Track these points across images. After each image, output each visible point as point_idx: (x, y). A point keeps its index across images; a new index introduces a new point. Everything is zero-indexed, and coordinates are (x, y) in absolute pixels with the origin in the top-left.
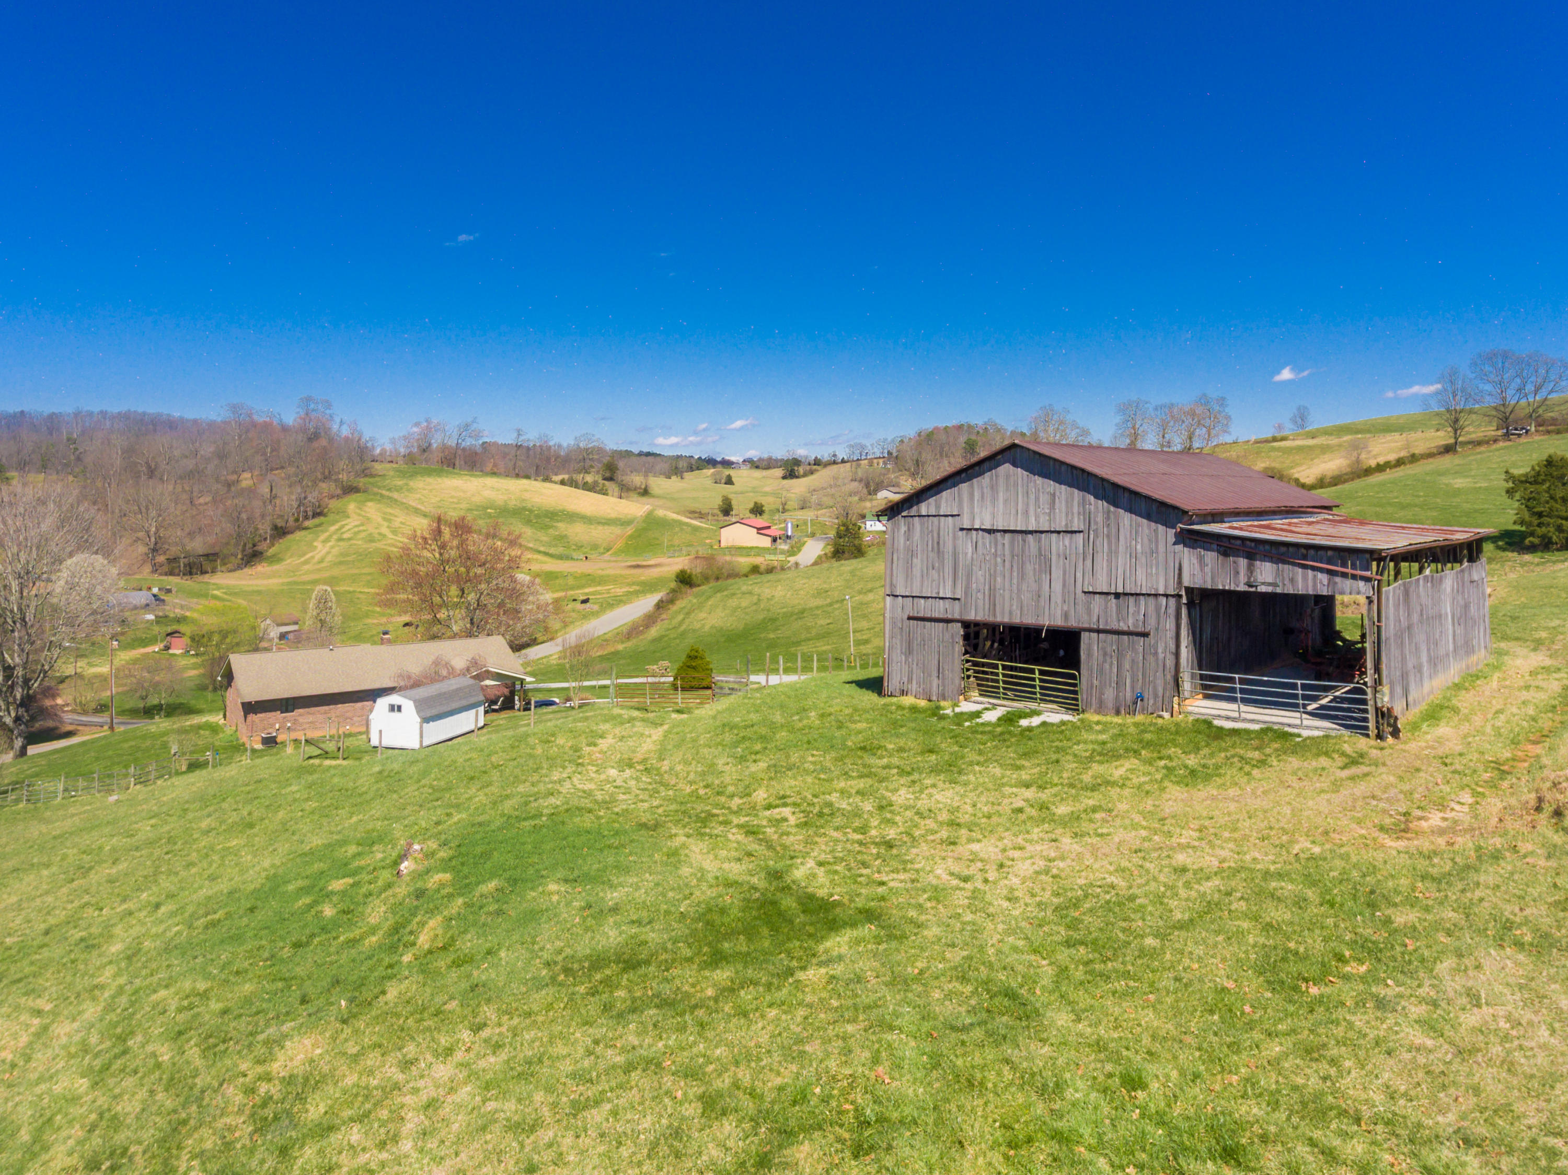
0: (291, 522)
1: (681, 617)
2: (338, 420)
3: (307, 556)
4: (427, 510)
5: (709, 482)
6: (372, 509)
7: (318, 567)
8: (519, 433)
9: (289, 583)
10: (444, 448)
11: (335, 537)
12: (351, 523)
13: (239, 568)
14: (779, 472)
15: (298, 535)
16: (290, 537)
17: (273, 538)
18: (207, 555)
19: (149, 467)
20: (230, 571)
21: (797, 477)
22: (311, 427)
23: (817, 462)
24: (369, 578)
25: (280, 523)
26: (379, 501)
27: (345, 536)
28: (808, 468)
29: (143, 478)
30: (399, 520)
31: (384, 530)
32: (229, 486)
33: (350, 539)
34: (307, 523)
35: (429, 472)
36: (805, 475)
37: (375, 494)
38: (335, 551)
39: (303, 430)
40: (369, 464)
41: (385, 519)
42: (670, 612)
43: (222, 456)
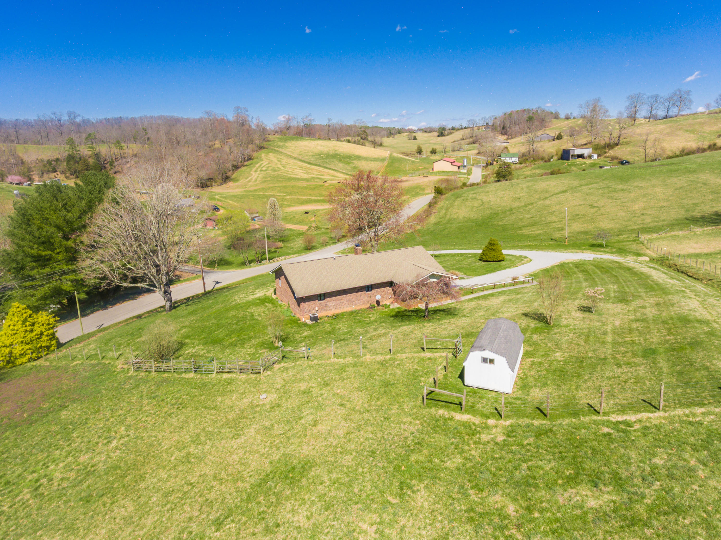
0: (240, 163)
1: (444, 211)
2: (251, 117)
3: (250, 178)
4: (296, 156)
5: (406, 139)
6: (272, 156)
7: (255, 183)
8: (329, 120)
9: (245, 191)
10: (298, 127)
11: (259, 169)
12: (265, 162)
13: (221, 184)
14: (436, 134)
15: (243, 169)
16: (240, 170)
17: (233, 170)
18: (209, 179)
19: (177, 140)
20: (218, 186)
21: (444, 136)
22: (240, 120)
23: (453, 129)
24: (279, 188)
25: (235, 163)
26: (274, 153)
27: (264, 169)
28: (449, 131)
29: (175, 145)
30: (284, 161)
31: (279, 166)
32: (210, 147)
33: (266, 170)
34: (246, 163)
35: (292, 139)
36: (448, 135)
37: (273, 149)
38: (261, 176)
39: (238, 122)
40: (267, 136)
41: (278, 161)
42: (437, 208)
43: (204, 134)
